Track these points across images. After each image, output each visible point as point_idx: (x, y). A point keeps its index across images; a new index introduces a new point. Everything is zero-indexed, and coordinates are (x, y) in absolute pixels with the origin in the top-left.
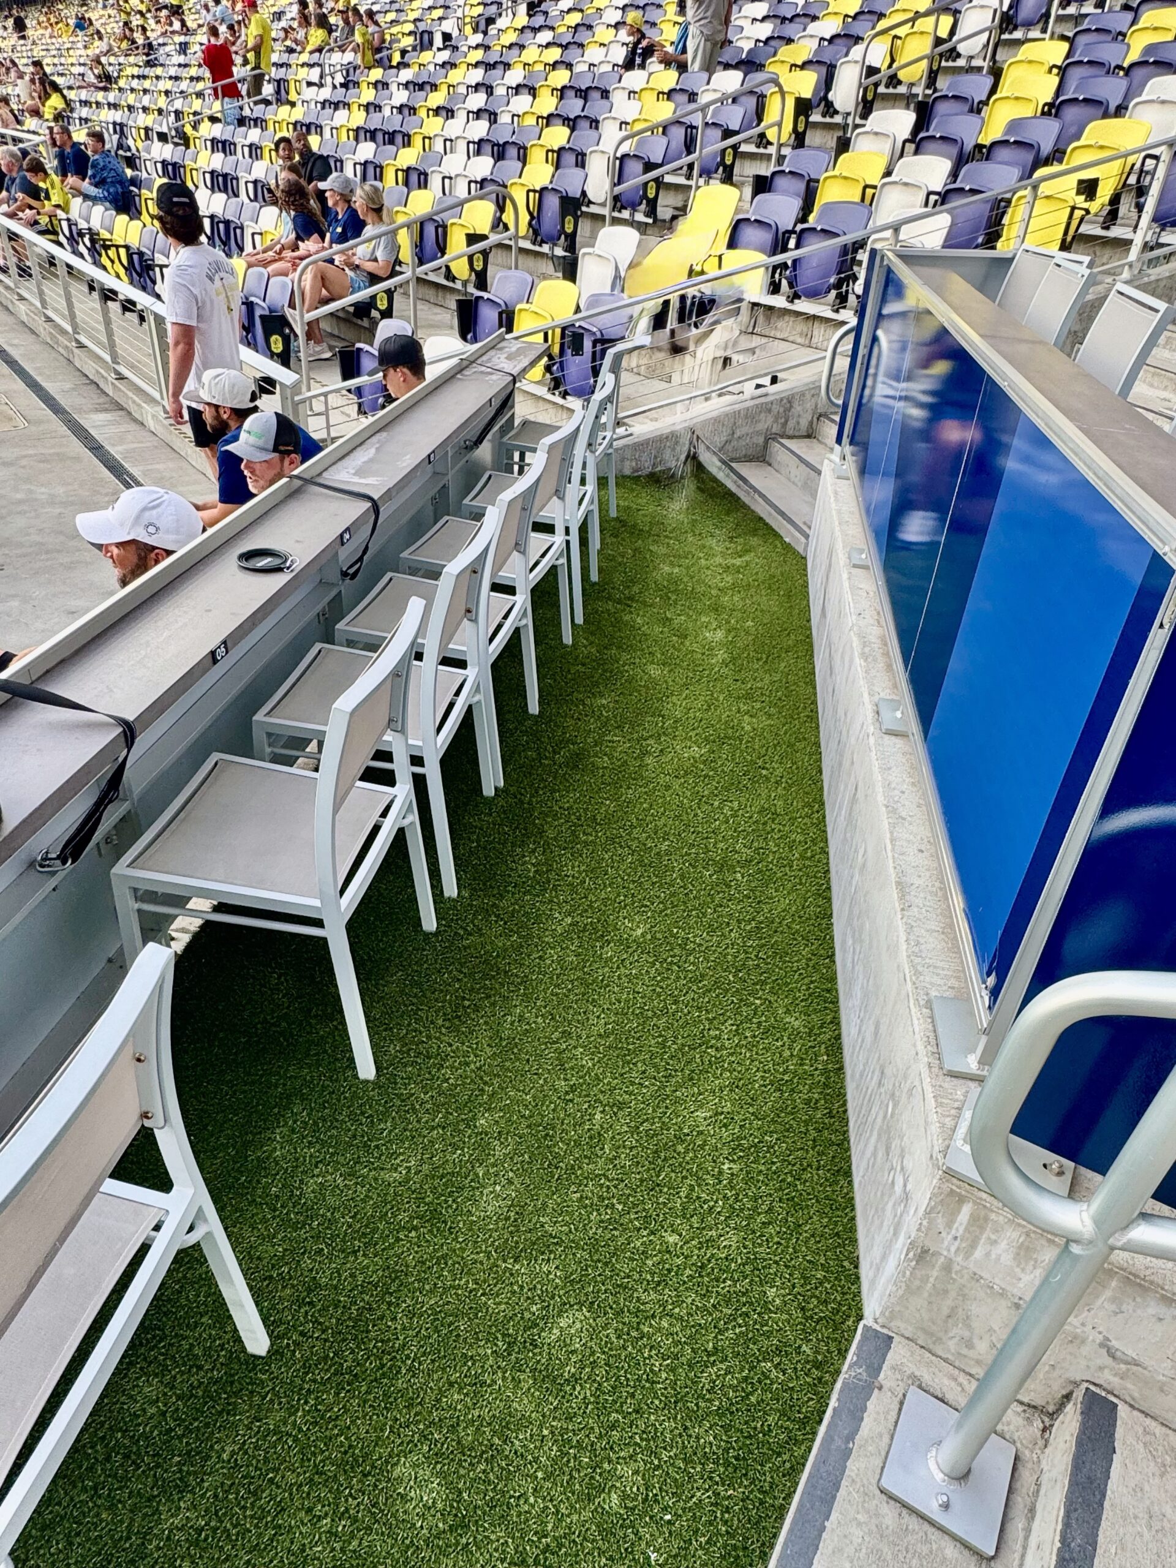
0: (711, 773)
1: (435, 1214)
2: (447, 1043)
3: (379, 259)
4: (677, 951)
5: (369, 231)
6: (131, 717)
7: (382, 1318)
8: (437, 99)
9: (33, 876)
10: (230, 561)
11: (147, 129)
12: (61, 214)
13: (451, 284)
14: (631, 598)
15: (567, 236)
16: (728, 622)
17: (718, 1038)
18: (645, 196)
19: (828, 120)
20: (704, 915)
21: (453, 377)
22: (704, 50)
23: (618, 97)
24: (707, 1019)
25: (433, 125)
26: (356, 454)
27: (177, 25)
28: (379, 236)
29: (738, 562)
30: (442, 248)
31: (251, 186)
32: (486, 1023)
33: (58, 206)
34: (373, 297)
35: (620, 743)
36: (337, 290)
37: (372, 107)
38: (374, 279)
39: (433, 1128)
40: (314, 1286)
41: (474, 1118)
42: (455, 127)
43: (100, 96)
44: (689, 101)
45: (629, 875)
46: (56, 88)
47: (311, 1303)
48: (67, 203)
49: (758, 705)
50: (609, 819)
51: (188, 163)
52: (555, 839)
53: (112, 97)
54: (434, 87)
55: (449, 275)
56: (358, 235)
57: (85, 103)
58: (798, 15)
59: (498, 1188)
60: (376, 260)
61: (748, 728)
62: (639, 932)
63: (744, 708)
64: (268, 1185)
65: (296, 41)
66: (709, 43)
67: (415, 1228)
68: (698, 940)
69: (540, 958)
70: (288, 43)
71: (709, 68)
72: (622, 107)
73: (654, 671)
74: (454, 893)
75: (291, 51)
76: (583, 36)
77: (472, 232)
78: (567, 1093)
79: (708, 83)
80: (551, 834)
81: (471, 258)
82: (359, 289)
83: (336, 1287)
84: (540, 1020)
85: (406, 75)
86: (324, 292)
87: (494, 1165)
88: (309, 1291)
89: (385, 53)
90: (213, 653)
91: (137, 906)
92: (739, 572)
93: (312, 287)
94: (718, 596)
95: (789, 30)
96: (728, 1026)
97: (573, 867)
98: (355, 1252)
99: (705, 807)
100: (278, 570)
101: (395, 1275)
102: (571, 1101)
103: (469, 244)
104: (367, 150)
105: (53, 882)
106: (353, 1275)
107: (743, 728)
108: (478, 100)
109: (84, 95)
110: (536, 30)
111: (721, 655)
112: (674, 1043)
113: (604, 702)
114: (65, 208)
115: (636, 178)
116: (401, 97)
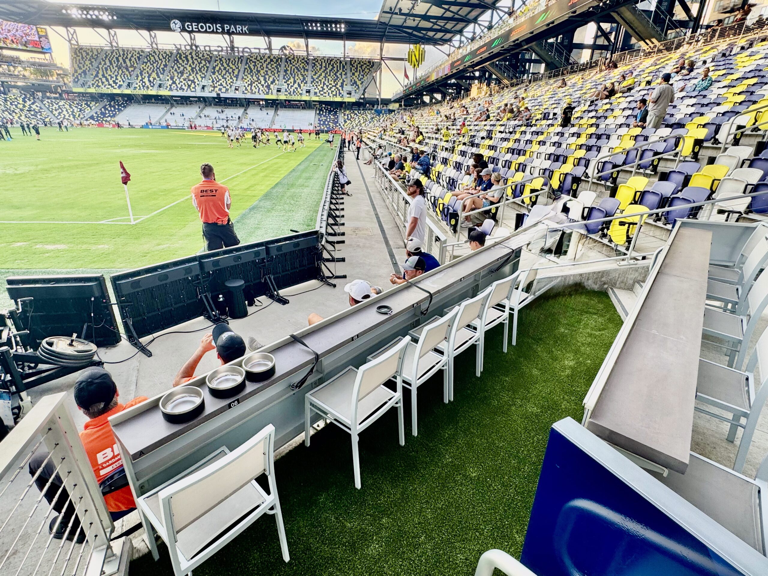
0: (537, 421)
1: (354, 543)
2: (387, 487)
3: (495, 197)
4: (485, 488)
5: (494, 188)
6: (319, 353)
7: (322, 570)
8: (541, 138)
9: (289, 389)
10: (374, 309)
11: (443, 146)
12: (407, 174)
13: (523, 205)
14: (541, 339)
15: (573, 190)
16: (579, 359)
17: (483, 530)
18: (612, 176)
19: (715, 146)
20: (504, 478)
21: (490, 248)
22: (655, 120)
23: (614, 138)
24: (482, 520)
25: (535, 147)
26: (436, 275)
27: (465, 112)
28: (496, 190)
29: (597, 333)
30: (522, 193)
31: (466, 167)
32: (403, 486)
33: (407, 171)
34: (491, 209)
35: (506, 397)
36: (477, 206)
37: (518, 141)
38: (492, 203)
39: (368, 515)
40: (309, 549)
41: (382, 518)
42: (543, 149)
43: (434, 136)
44: (644, 140)
45: (481, 451)
46: (421, 133)
47: (306, 554)
48: (410, 170)
49: (573, 398)
50: (485, 426)
51: (450, 159)
52: (461, 427)
53: (437, 136)
54: (542, 133)
55: (523, 202)
56: (490, 188)
57: (429, 138)
58: (711, 103)
59: (377, 546)
60: (494, 197)
61: (563, 407)
62: (474, 474)
63: (566, 397)
64: (313, 510)
65: (500, 117)
66: (657, 118)
67: (346, 546)
68: (495, 488)
69: (433, 470)
70: (498, 118)
71: (657, 127)
72: (614, 142)
73: (535, 372)
74: (416, 435)
75: (498, 120)
76: (609, 113)
77: (533, 188)
78: (416, 524)
79: (655, 133)
80: (460, 424)
81: (531, 198)
82: (486, 206)
83: (315, 552)
84: (421, 493)
85: (534, 129)
86: (473, 206)
87: (379, 537)
88: (308, 549)
89: (530, 121)
90: (353, 338)
91: (310, 407)
92: (595, 338)
93: (469, 205)
94: (580, 346)
95: (703, 110)
96: (489, 527)
97: (462, 440)
98: (326, 544)
99: (526, 434)
100: (386, 314)
101: (332, 558)
102: (417, 527)
103: (531, 193)
104: (508, 156)
105: (292, 393)
106: (321, 551)
107: (561, 406)
108: (556, 139)
109: (429, 135)
110: (590, 111)
111: (568, 372)
112: (465, 524)
113: (507, 379)
114: (408, 173)
115: (608, 171)
116: (528, 137)
